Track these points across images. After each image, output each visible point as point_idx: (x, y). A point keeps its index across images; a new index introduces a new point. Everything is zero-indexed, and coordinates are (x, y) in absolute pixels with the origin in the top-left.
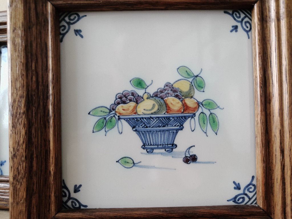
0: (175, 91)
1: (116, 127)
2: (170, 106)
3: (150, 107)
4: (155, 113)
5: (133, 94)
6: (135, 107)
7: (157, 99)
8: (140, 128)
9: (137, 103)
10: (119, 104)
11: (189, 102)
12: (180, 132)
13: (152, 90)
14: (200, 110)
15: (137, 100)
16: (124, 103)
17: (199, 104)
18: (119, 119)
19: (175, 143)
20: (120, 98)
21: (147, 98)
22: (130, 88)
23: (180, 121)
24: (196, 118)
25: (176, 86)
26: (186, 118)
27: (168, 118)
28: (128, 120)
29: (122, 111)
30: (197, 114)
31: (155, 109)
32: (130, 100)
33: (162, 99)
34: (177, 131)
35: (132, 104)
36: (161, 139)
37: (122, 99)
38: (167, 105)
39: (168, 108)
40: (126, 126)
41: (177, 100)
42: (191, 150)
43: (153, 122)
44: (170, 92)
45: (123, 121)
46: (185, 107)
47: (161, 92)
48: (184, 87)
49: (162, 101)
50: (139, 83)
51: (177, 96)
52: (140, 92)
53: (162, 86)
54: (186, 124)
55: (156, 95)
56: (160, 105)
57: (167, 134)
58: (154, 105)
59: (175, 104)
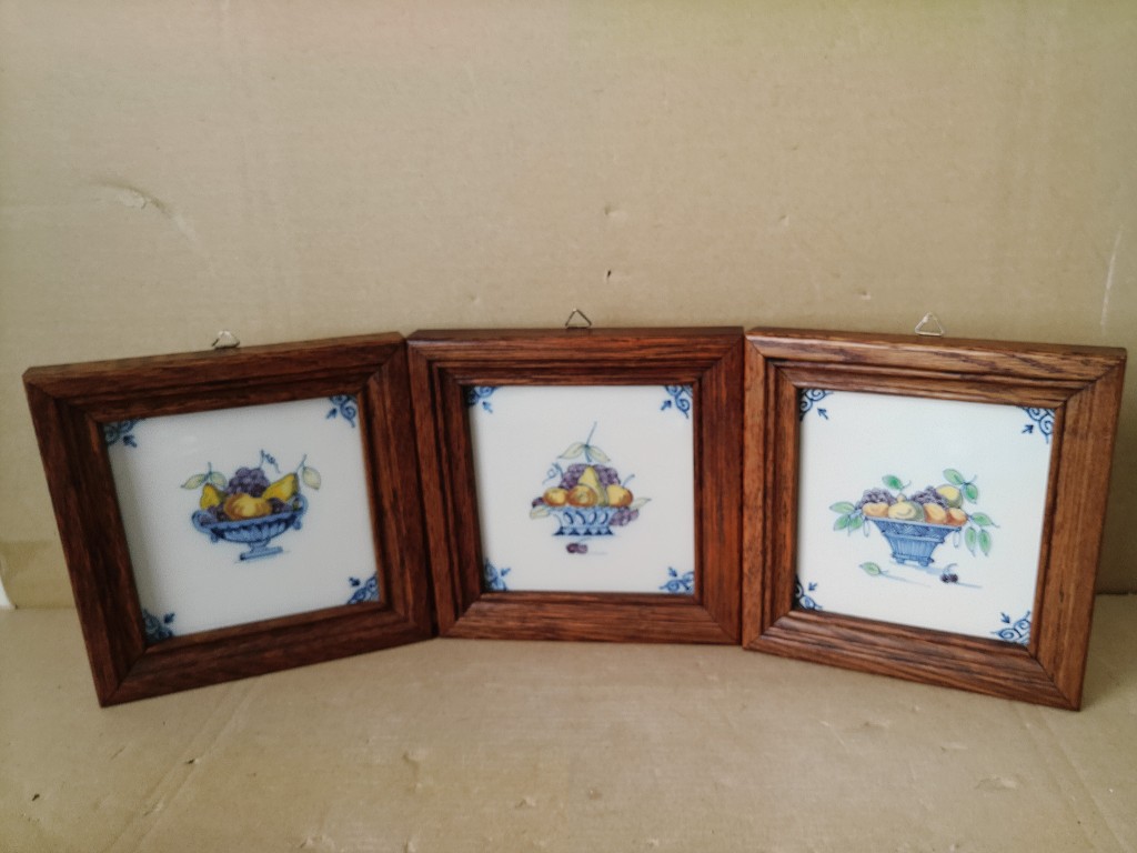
0: (938, 497)
1: (862, 528)
2: (930, 513)
3: (906, 511)
4: (911, 520)
5: (885, 494)
6: (887, 509)
7: (916, 504)
8: (891, 534)
9: (889, 504)
10: (867, 502)
11: (955, 513)
12: (940, 546)
13: (910, 493)
14: (968, 524)
15: (890, 501)
16: (874, 502)
17: (967, 517)
18: (866, 519)
19: (933, 557)
20: (870, 496)
21: (904, 501)
22: (882, 486)
23: (942, 534)
24: (963, 533)
25: (940, 492)
26: (949, 531)
27: (927, 528)
28: (877, 523)
29: (870, 511)
30: (965, 528)
31: (912, 515)
32: (882, 500)
33: (921, 503)
34: (936, 544)
35: (883, 506)
36: (916, 549)
37: (872, 497)
38: (926, 513)
39: (928, 517)
40: (875, 530)
41: (940, 508)
42: (952, 568)
43: (908, 530)
44: (933, 498)
45: (871, 523)
46: (950, 519)
47: (921, 496)
48: (951, 494)
49: (920, 507)
50: (894, 482)
51: (940, 504)
52: (894, 493)
53: (922, 489)
54: (949, 538)
55: (914, 499)
56: (918, 512)
57: (923, 545)
58: (910, 511)
59: (937, 512)
